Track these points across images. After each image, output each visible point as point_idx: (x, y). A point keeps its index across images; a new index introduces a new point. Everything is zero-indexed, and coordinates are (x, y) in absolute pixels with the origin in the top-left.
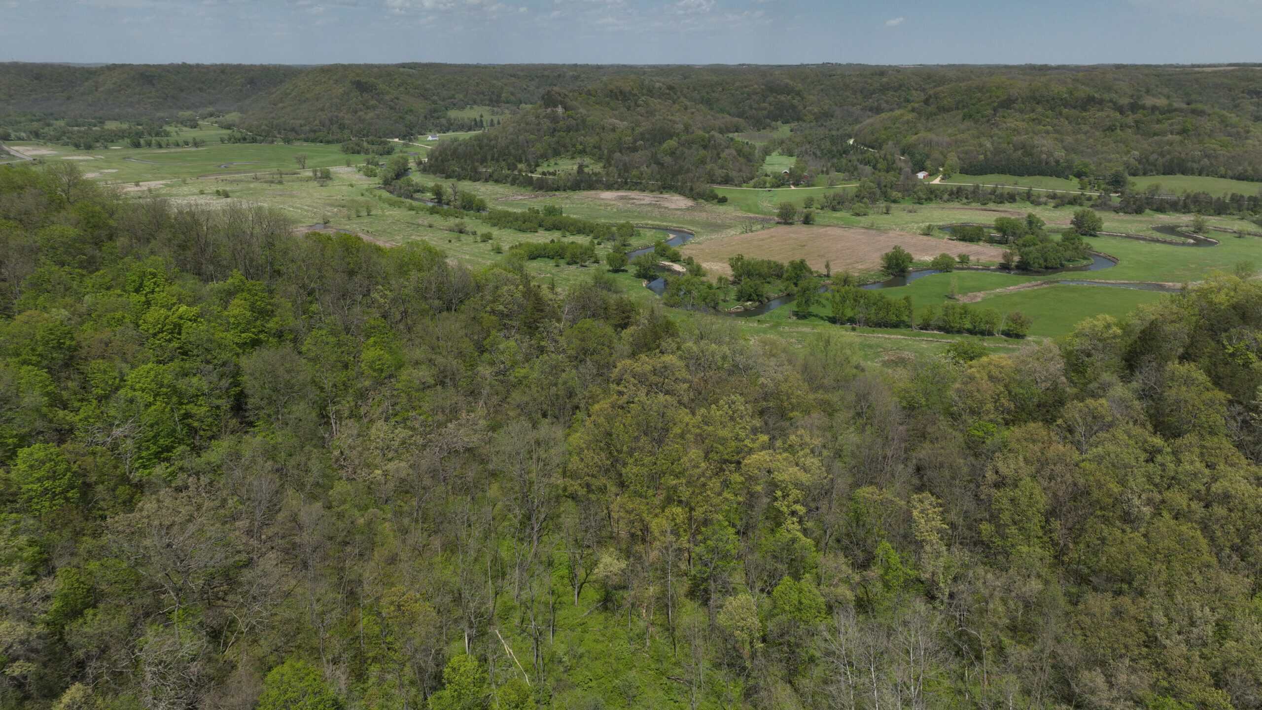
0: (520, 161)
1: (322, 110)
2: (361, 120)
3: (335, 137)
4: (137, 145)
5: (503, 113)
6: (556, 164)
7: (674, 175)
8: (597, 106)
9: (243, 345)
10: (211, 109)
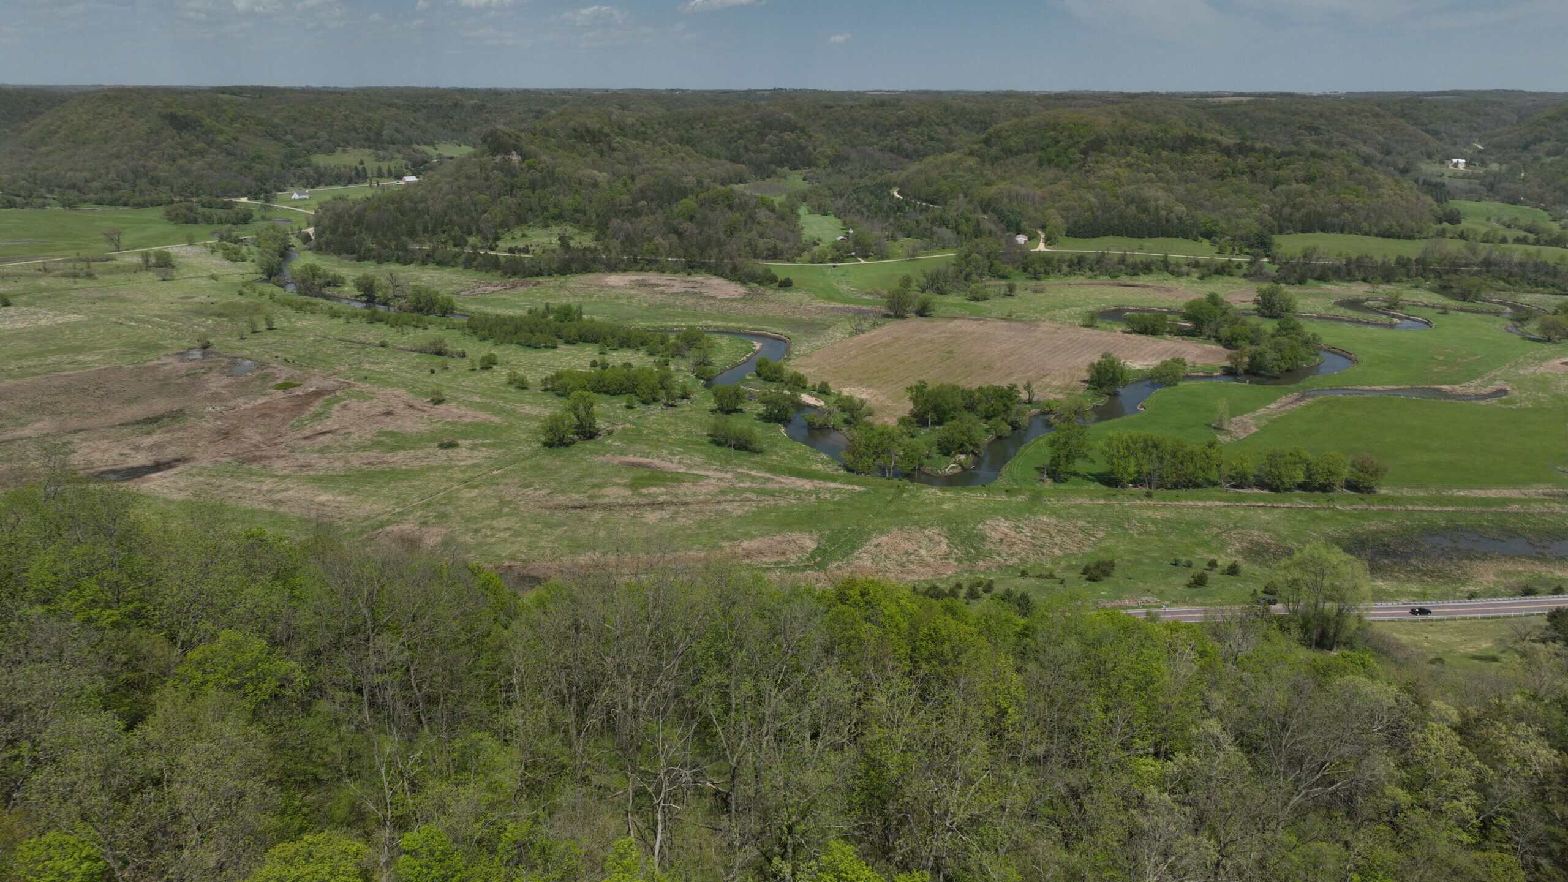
0: (470, 234)
2: (184, 172)
3: (148, 198)
5: (392, 158)
6: (524, 236)
7: (702, 250)
8: (560, 151)
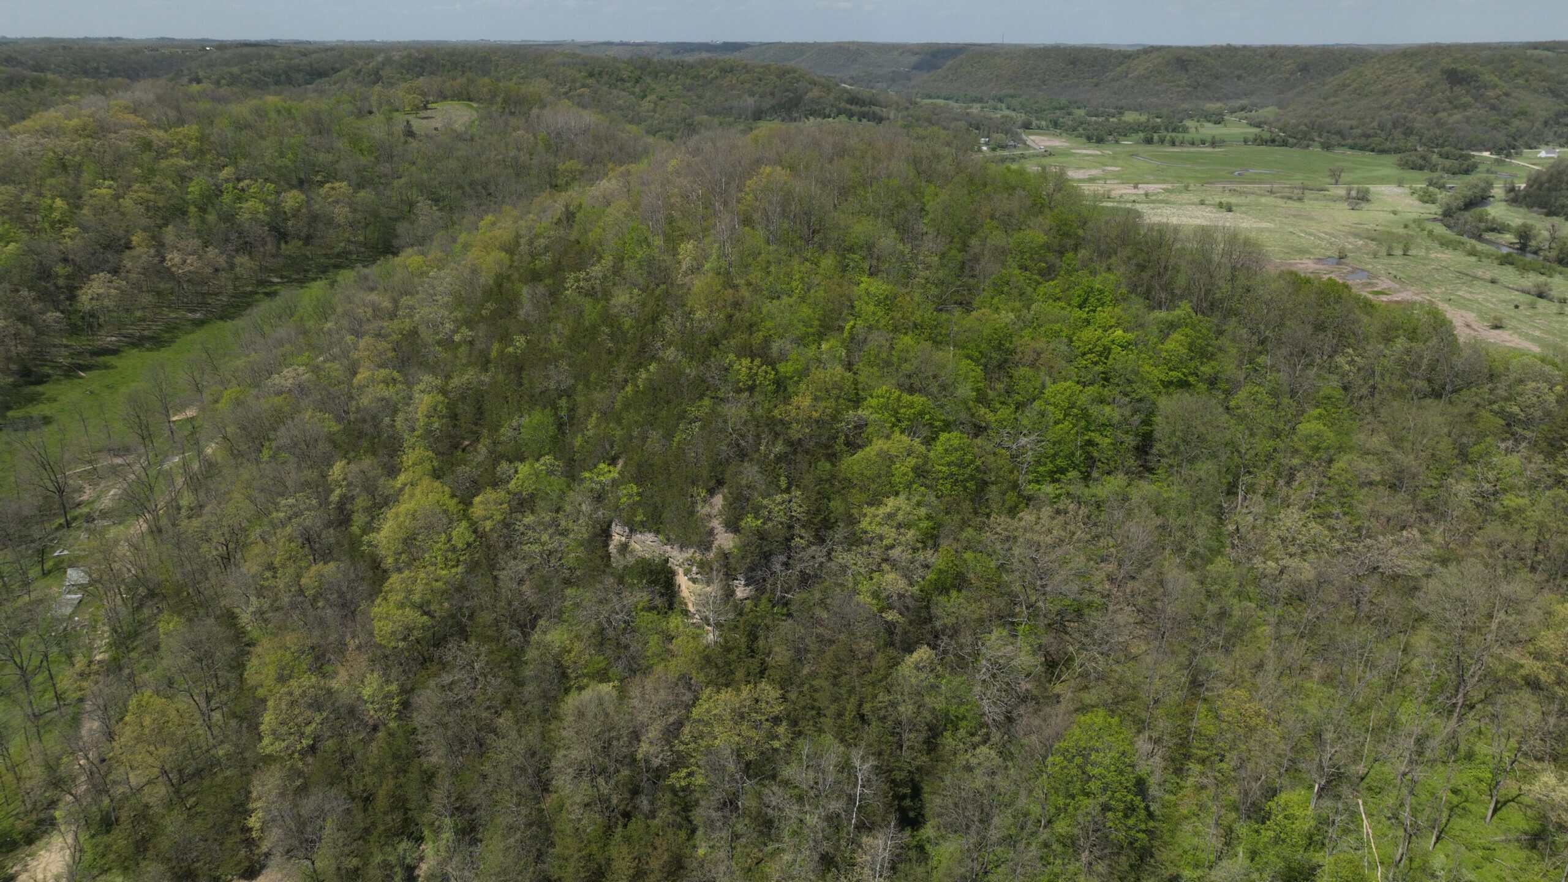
1: (1388, 108)
2: (1439, 124)
3: (1393, 146)
4: (1149, 141)
9: (1167, 384)
10: (1244, 102)
